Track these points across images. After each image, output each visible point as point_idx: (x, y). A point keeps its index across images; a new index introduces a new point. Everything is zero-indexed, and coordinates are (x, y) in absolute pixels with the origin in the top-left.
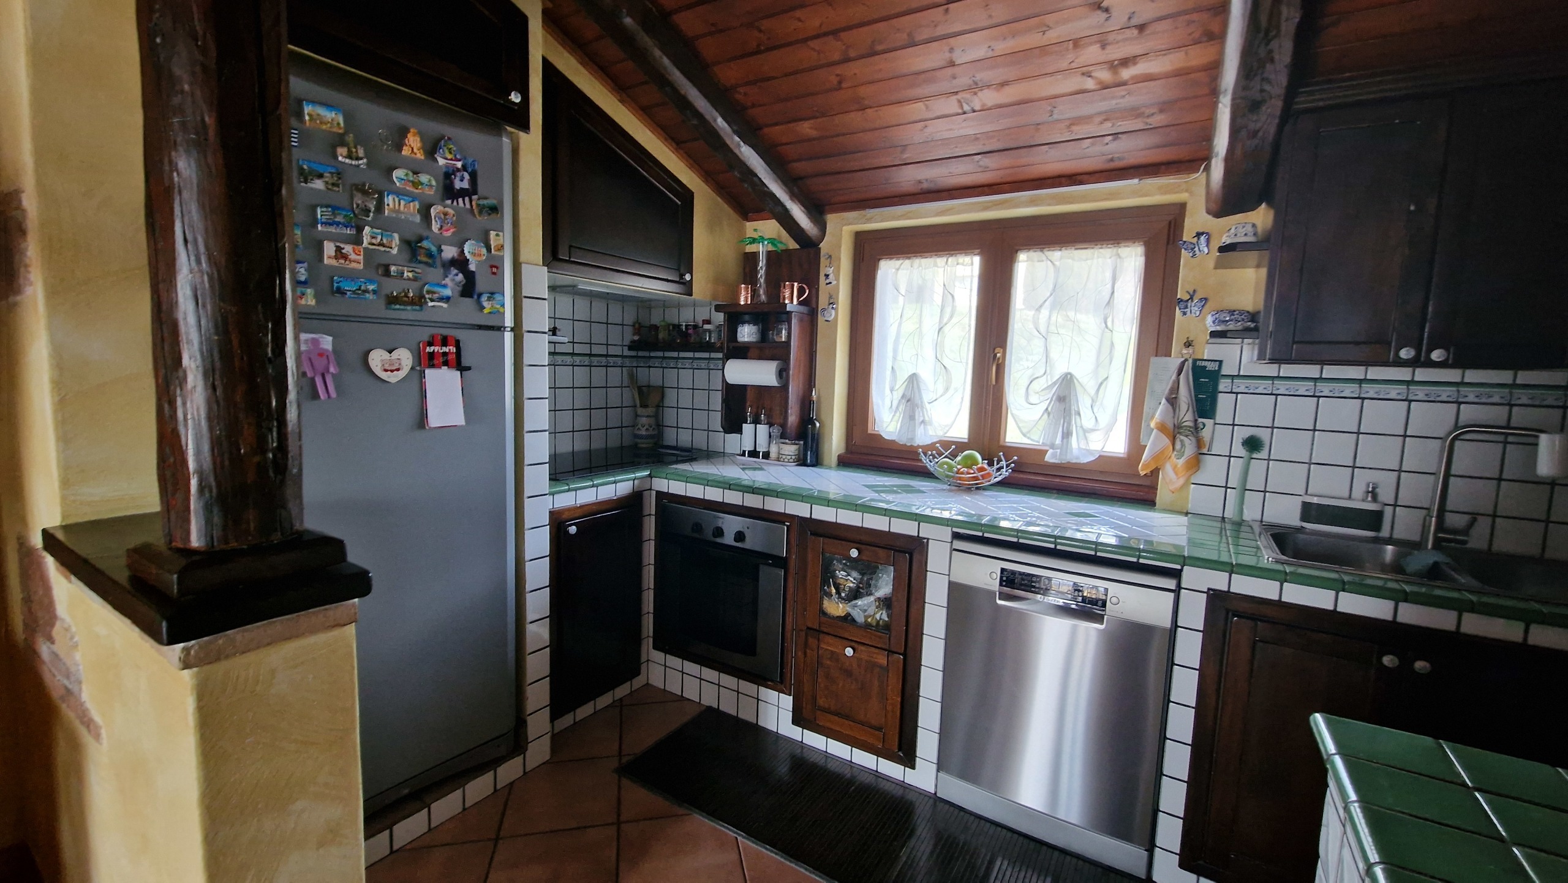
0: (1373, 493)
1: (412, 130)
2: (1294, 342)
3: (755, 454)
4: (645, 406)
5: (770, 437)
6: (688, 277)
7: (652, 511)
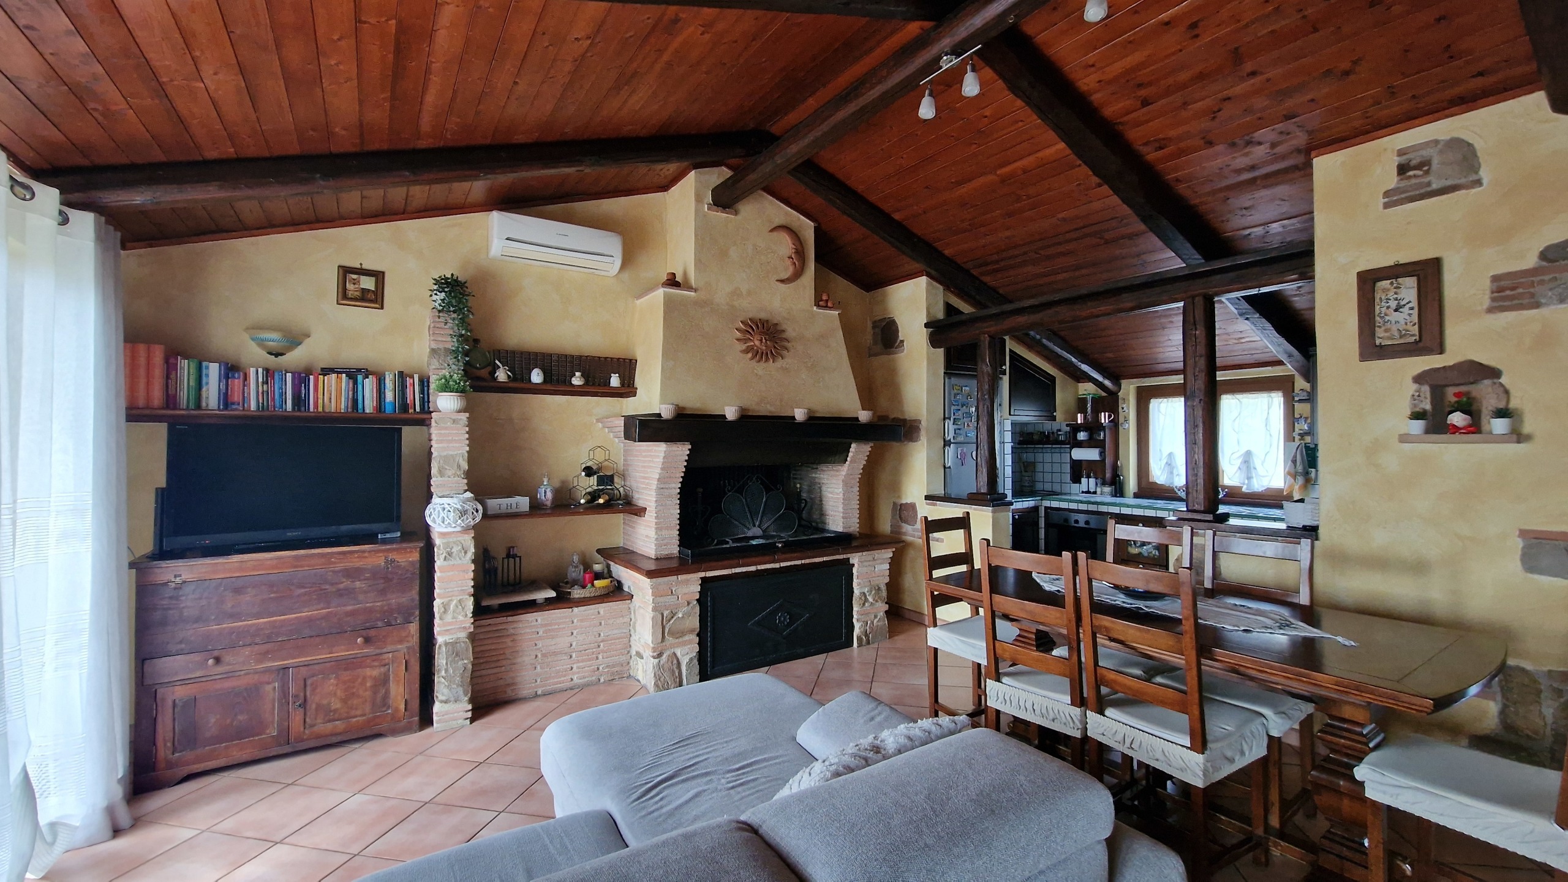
3: (1088, 492)
4: (1026, 471)
5: (1096, 484)
6: (1055, 414)
7: (1043, 515)
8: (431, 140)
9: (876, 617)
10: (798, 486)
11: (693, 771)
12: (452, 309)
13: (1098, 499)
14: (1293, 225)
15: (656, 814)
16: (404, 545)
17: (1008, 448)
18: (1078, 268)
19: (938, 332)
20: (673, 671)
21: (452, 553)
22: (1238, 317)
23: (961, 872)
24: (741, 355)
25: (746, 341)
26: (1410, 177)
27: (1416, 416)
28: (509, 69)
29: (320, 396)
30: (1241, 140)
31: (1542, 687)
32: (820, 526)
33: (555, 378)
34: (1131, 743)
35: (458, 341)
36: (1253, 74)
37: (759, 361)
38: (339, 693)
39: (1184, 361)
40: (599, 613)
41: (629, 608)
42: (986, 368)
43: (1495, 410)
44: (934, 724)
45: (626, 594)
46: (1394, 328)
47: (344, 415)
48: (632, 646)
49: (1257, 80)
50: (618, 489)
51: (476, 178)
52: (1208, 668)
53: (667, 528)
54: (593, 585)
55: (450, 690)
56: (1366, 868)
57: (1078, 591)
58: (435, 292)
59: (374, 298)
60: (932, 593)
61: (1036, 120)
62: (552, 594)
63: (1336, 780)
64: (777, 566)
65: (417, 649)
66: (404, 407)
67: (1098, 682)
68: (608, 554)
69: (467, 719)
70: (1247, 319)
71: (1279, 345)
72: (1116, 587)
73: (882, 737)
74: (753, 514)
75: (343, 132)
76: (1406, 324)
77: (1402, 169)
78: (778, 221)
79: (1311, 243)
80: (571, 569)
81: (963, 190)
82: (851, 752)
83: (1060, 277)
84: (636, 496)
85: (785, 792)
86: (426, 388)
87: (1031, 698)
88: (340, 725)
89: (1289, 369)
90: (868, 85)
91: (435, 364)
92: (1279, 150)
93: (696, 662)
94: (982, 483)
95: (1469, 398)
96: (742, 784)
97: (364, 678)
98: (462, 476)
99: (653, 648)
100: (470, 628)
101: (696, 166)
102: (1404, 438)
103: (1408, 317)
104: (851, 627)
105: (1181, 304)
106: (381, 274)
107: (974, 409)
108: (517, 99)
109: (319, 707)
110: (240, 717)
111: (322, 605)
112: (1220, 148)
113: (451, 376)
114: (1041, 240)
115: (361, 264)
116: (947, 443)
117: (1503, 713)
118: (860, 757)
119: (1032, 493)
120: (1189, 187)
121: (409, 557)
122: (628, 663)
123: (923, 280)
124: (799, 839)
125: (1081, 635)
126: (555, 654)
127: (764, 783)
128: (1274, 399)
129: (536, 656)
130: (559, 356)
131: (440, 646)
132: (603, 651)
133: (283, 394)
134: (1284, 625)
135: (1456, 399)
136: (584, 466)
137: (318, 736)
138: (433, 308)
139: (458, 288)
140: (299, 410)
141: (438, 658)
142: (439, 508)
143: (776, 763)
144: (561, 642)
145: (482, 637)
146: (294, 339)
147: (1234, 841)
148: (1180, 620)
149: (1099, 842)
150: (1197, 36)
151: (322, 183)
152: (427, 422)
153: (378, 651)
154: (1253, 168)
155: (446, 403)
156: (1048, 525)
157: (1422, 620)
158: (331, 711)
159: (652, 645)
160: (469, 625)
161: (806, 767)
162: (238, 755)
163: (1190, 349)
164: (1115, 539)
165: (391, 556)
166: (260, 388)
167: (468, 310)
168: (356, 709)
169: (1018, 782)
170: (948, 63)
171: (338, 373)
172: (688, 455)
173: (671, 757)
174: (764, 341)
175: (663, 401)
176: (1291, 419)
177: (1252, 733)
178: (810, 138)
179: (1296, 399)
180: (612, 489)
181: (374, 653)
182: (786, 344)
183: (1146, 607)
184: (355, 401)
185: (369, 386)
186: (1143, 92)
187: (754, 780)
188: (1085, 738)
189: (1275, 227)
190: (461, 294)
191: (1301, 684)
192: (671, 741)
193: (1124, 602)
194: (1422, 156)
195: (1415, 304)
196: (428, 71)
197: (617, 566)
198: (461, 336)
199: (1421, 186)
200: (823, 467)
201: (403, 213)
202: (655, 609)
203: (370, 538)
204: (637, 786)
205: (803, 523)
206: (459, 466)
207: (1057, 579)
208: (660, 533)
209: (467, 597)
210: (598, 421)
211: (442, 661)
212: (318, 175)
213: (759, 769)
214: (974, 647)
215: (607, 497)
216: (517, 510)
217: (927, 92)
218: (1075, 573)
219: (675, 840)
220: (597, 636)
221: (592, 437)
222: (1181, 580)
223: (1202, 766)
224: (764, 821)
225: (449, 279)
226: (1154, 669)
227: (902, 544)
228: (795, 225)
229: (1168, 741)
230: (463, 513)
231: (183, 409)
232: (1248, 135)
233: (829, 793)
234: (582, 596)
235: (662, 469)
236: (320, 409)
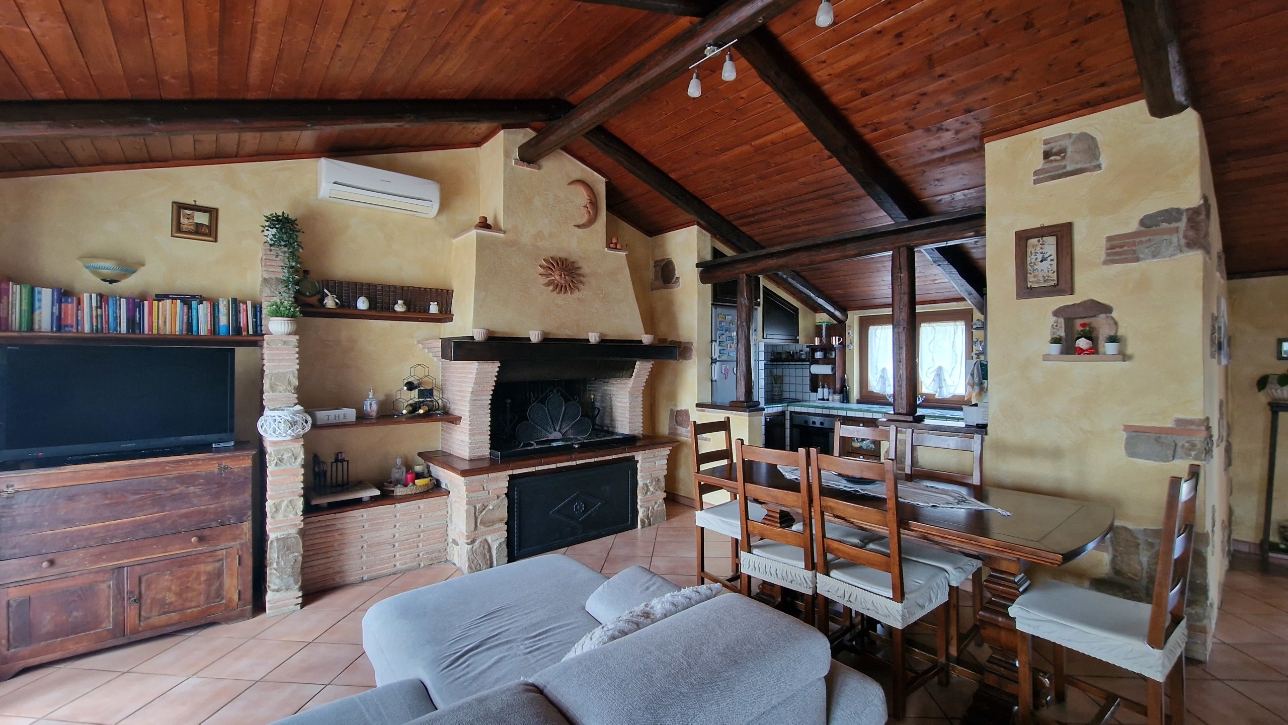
3: (823, 399)
4: (776, 384)
5: (829, 393)
6: (798, 338)
7: (789, 418)
8: (259, 92)
9: (656, 503)
10: (592, 396)
11: (497, 640)
12: (283, 243)
13: (830, 404)
14: (971, 193)
15: (462, 679)
16: (237, 453)
17: (762, 365)
18: (812, 223)
19: (707, 270)
20: (485, 555)
21: (283, 459)
22: (933, 263)
23: (709, 713)
24: (544, 287)
25: (547, 275)
26: (1052, 161)
27: (1056, 341)
28: (332, 34)
29: (155, 320)
30: (934, 127)
31: (1140, 541)
32: (610, 429)
33: (379, 305)
34: (850, 597)
35: (289, 272)
36: (942, 76)
37: (559, 293)
38: (173, 587)
39: (893, 297)
40: (419, 507)
41: (446, 503)
42: (744, 300)
43: (1108, 336)
44: (694, 591)
45: (444, 490)
46: (1041, 275)
47: (178, 337)
48: (449, 535)
49: (944, 82)
50: (436, 401)
51: (305, 128)
52: (905, 536)
53: (479, 434)
54: (414, 484)
55: (282, 580)
56: (1017, 683)
57: (810, 478)
58: (267, 228)
59: (209, 232)
60: (699, 483)
61: (781, 103)
62: (377, 492)
63: (996, 618)
64: (574, 463)
65: (250, 545)
66: (238, 330)
67: (825, 550)
68: (427, 456)
69: (298, 604)
70: (939, 265)
71: (962, 286)
72: (840, 475)
73: (652, 604)
74: (554, 421)
75: (173, 81)
76: (1048, 271)
77: (1047, 155)
78: (576, 176)
79: (984, 208)
80: (394, 470)
81: (724, 157)
82: (625, 618)
83: (801, 229)
84: (452, 407)
85: (571, 655)
86: (258, 313)
87: (775, 565)
88: (175, 617)
89: (968, 304)
90: (647, 67)
91: (267, 291)
92: (961, 136)
93: (504, 546)
94: (740, 393)
95: (1090, 328)
96: (538, 649)
97: (199, 574)
98: (293, 391)
99: (467, 536)
100: (300, 525)
101: (505, 127)
102: (1047, 358)
103: (1049, 267)
104: (636, 512)
105: (891, 253)
106: (215, 211)
107: (735, 334)
108: (340, 60)
109: (154, 600)
110: (75, 614)
111: (156, 510)
112: (919, 132)
113: (282, 303)
114: (787, 199)
115: (195, 201)
116: (713, 361)
117: (1113, 561)
118: (632, 622)
119: (781, 401)
120: (897, 161)
121: (244, 463)
122: (446, 549)
123: (695, 228)
124: (577, 696)
125: (813, 514)
126: (379, 544)
127: (557, 647)
128: (959, 327)
129: (362, 547)
130: (383, 286)
131: (272, 542)
132: (423, 540)
133: (117, 318)
134: (962, 501)
135: (1082, 329)
136: (406, 381)
137: (153, 628)
138: (265, 242)
139: (288, 225)
140: (134, 332)
141: (270, 553)
142: (270, 420)
143: (567, 630)
144: (386, 534)
145: (311, 532)
146: (129, 268)
147: (925, 668)
148: (886, 499)
149: (819, 679)
150: (901, 44)
151: (153, 126)
152: (260, 343)
153: (211, 549)
154: (943, 149)
155: (277, 327)
156: (792, 426)
157: (1056, 494)
158: (166, 604)
159: (466, 534)
160: (299, 522)
161: (589, 633)
162: (74, 648)
163: (896, 287)
164: (840, 437)
165: (224, 463)
166: (94, 312)
167: (298, 245)
168: (191, 601)
169: (757, 636)
170: (711, 52)
171: (173, 299)
172: (497, 372)
173: (477, 630)
174: (563, 276)
175: (475, 326)
176: (970, 342)
177: (937, 584)
178: (601, 107)
179: (974, 327)
180: (432, 401)
181: (208, 551)
182: (582, 279)
183: (862, 490)
184: (190, 325)
185: (203, 312)
186: (863, 86)
187: (548, 645)
188: (816, 595)
189: (959, 195)
190: (291, 230)
191: (972, 546)
192: (478, 616)
193: (845, 487)
194: (1060, 145)
195: (1054, 257)
196: (254, 30)
197: (436, 466)
198: (292, 267)
199: (1057, 168)
200: (613, 381)
201: (236, 157)
202: (468, 503)
203: (205, 448)
204: (447, 656)
205: (596, 427)
206: (290, 383)
207: (796, 470)
208: (473, 438)
209: (298, 497)
210: (419, 342)
211: (273, 555)
212: (149, 119)
213: (554, 635)
214: (732, 526)
215: (427, 408)
216: (345, 420)
217: (694, 75)
218: (808, 464)
219: (470, 704)
220: (418, 527)
221: (414, 356)
222: (886, 469)
223: (901, 612)
224: (548, 683)
225: (280, 216)
226: (869, 538)
227: (677, 444)
228: (589, 181)
229: (877, 594)
230: (293, 424)
231: (15, 331)
232: (939, 123)
233: (604, 655)
234: (405, 493)
235: (475, 383)
236: (155, 332)
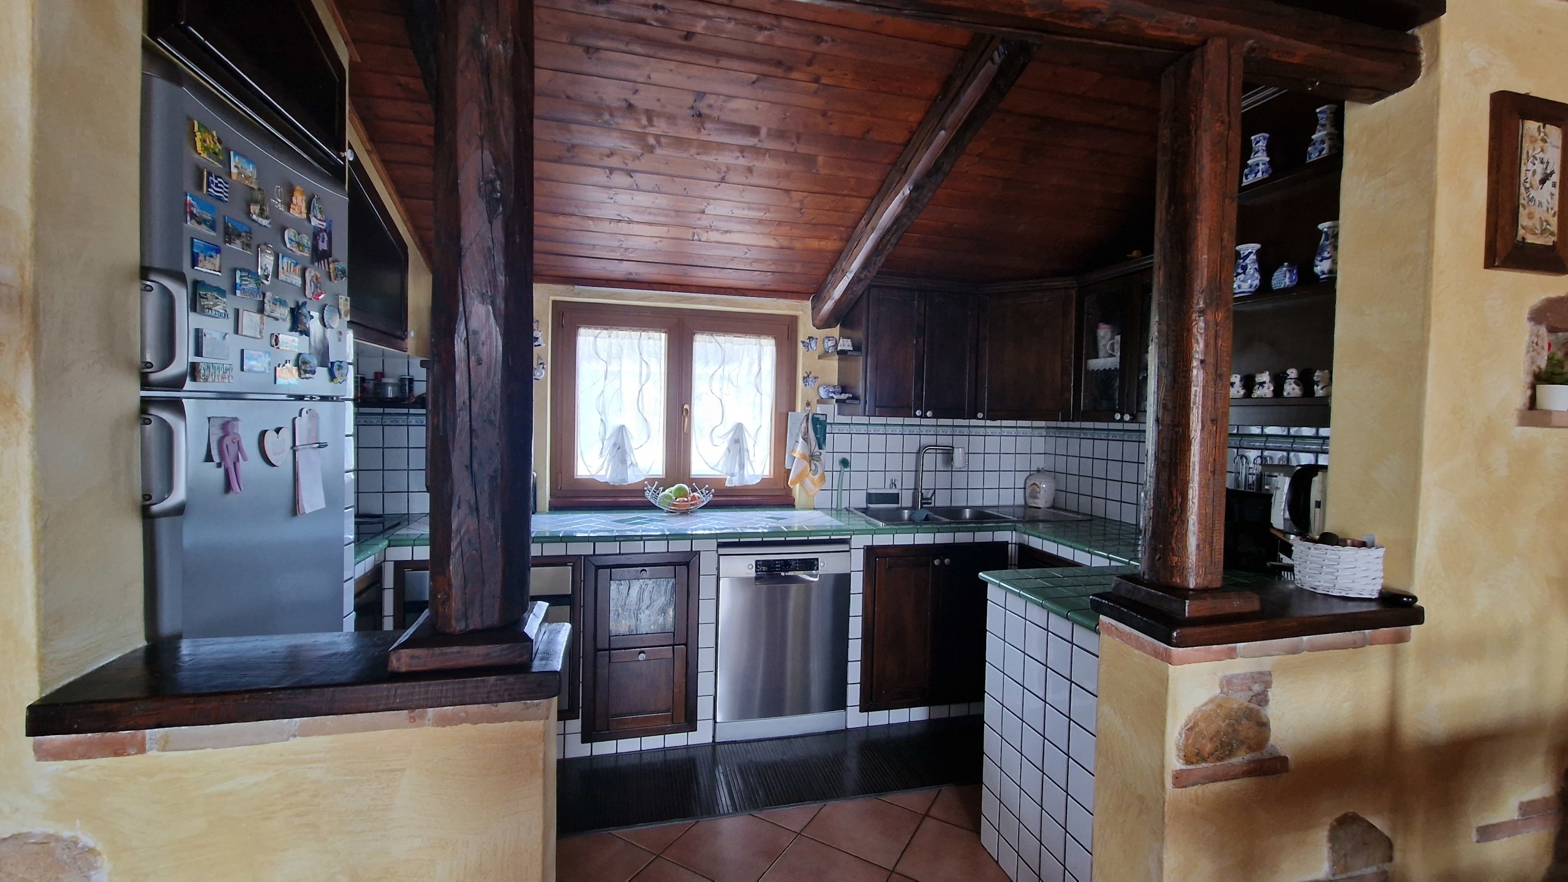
0: (893, 484)
1: (298, 188)
2: (876, 407)
46: (1537, 214)
76: (1548, 210)
103: (1550, 199)
195: (1557, 177)
